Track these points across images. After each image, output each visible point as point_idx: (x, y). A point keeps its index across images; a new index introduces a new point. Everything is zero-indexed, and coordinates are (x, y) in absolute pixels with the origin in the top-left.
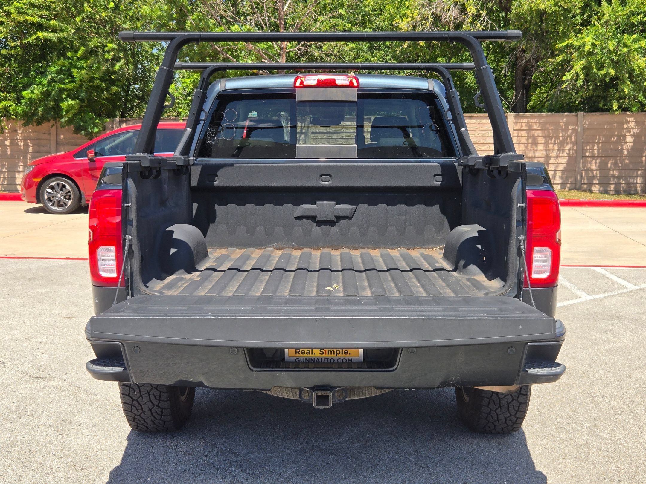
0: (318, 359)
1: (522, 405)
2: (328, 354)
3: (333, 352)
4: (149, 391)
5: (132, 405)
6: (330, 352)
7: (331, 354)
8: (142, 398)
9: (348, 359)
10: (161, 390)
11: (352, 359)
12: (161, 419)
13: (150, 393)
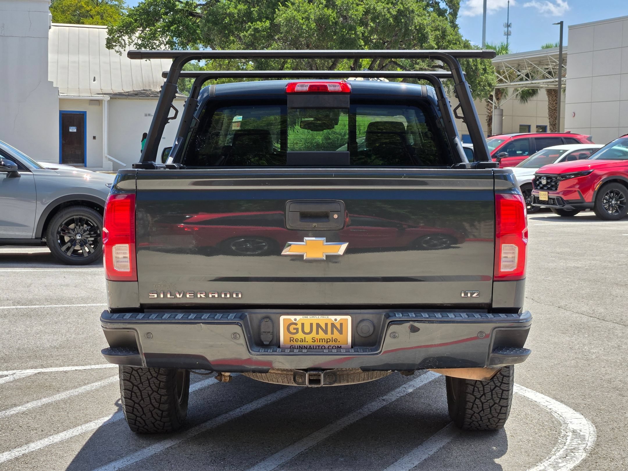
0: (310, 346)
1: (504, 392)
2: (320, 342)
3: (324, 340)
4: (149, 394)
5: (133, 407)
6: (321, 340)
7: (322, 342)
8: (144, 401)
9: (338, 346)
10: (162, 394)
11: (341, 346)
12: (160, 421)
13: (151, 397)
